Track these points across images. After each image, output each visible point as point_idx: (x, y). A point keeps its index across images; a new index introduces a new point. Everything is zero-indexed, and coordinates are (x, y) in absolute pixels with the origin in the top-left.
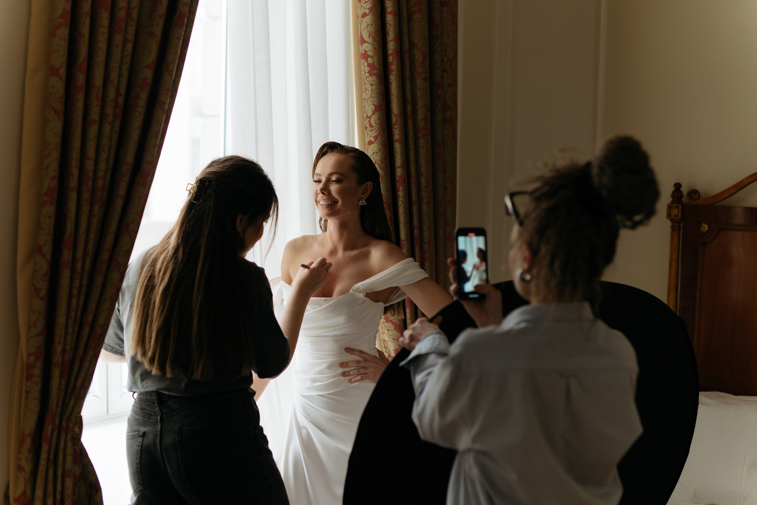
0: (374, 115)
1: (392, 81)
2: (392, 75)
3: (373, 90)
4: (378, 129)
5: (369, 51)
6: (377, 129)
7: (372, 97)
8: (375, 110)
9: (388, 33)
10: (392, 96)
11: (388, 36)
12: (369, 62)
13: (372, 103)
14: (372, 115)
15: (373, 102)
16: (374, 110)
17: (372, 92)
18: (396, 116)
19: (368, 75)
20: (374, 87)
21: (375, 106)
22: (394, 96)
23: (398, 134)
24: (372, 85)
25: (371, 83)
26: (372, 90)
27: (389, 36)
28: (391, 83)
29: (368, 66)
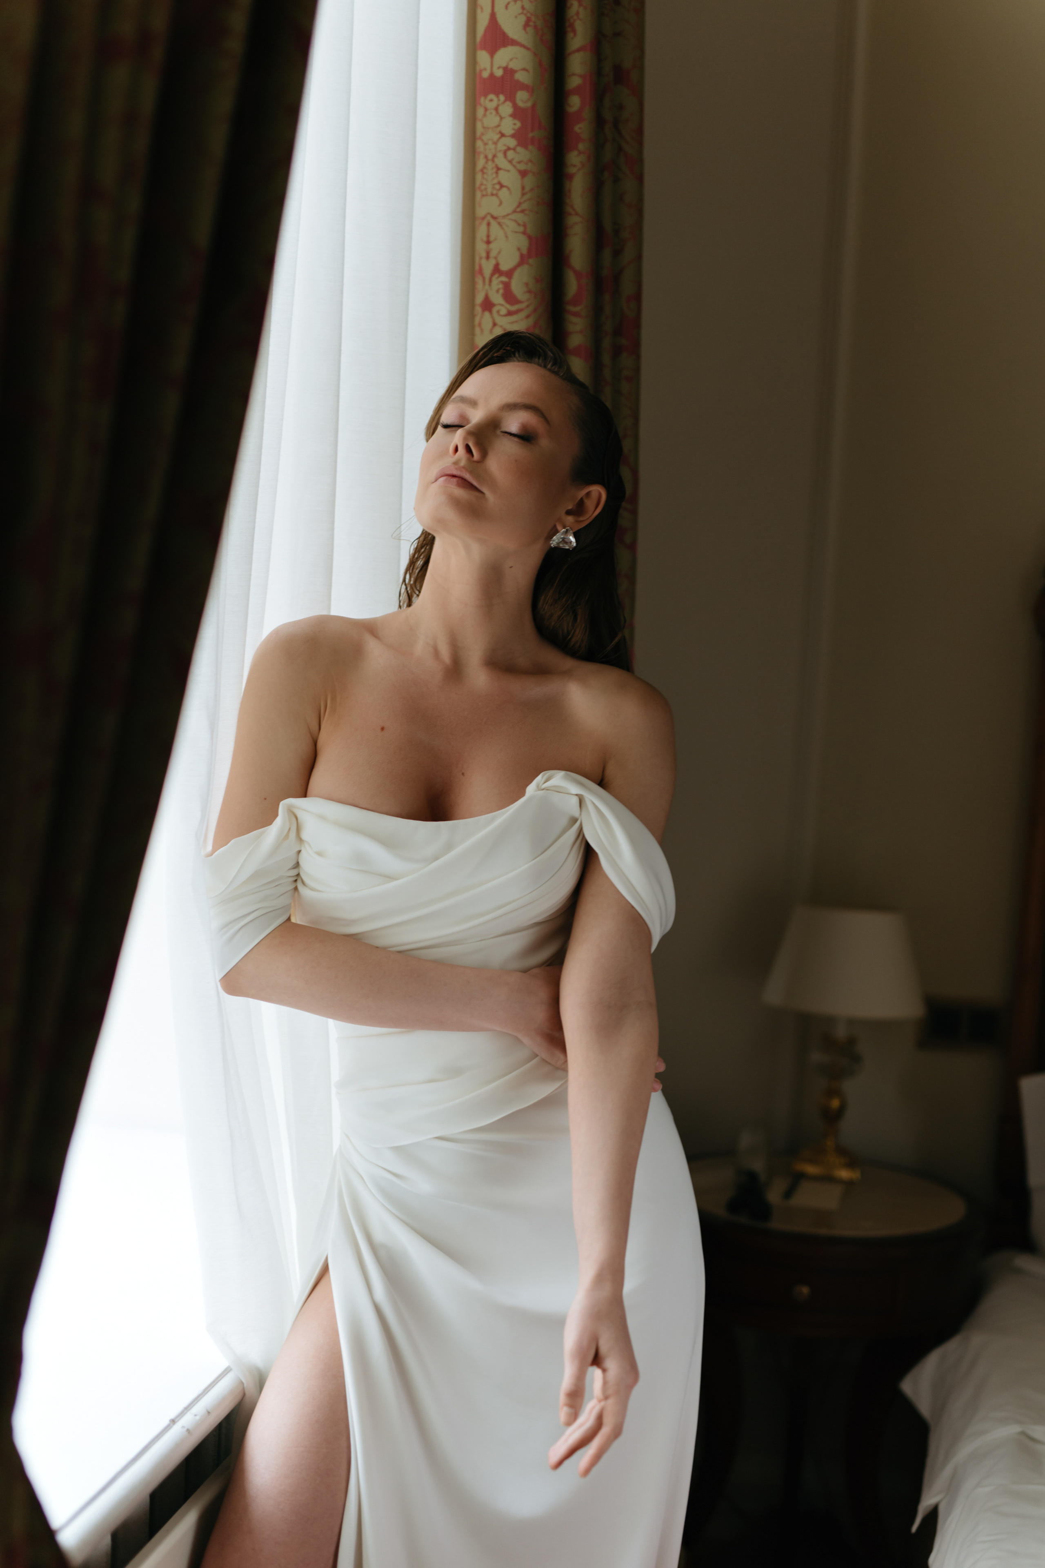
0: (525, 267)
1: (572, 170)
2: (575, 153)
3: (527, 189)
4: (535, 310)
5: (524, 69)
6: (531, 308)
7: (522, 211)
8: (529, 250)
9: (572, 26)
10: (570, 214)
11: (570, 35)
12: (520, 104)
13: (521, 229)
14: (520, 264)
15: (525, 226)
16: (525, 251)
17: (523, 194)
18: (578, 274)
19: (512, 143)
20: (530, 181)
21: (530, 237)
22: (577, 214)
23: (581, 332)
24: (523, 174)
25: (522, 167)
26: (523, 188)
27: (575, 34)
28: (571, 177)
29: (514, 116)
